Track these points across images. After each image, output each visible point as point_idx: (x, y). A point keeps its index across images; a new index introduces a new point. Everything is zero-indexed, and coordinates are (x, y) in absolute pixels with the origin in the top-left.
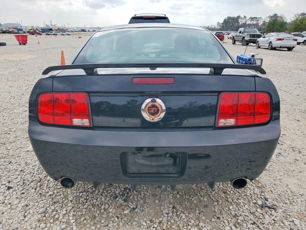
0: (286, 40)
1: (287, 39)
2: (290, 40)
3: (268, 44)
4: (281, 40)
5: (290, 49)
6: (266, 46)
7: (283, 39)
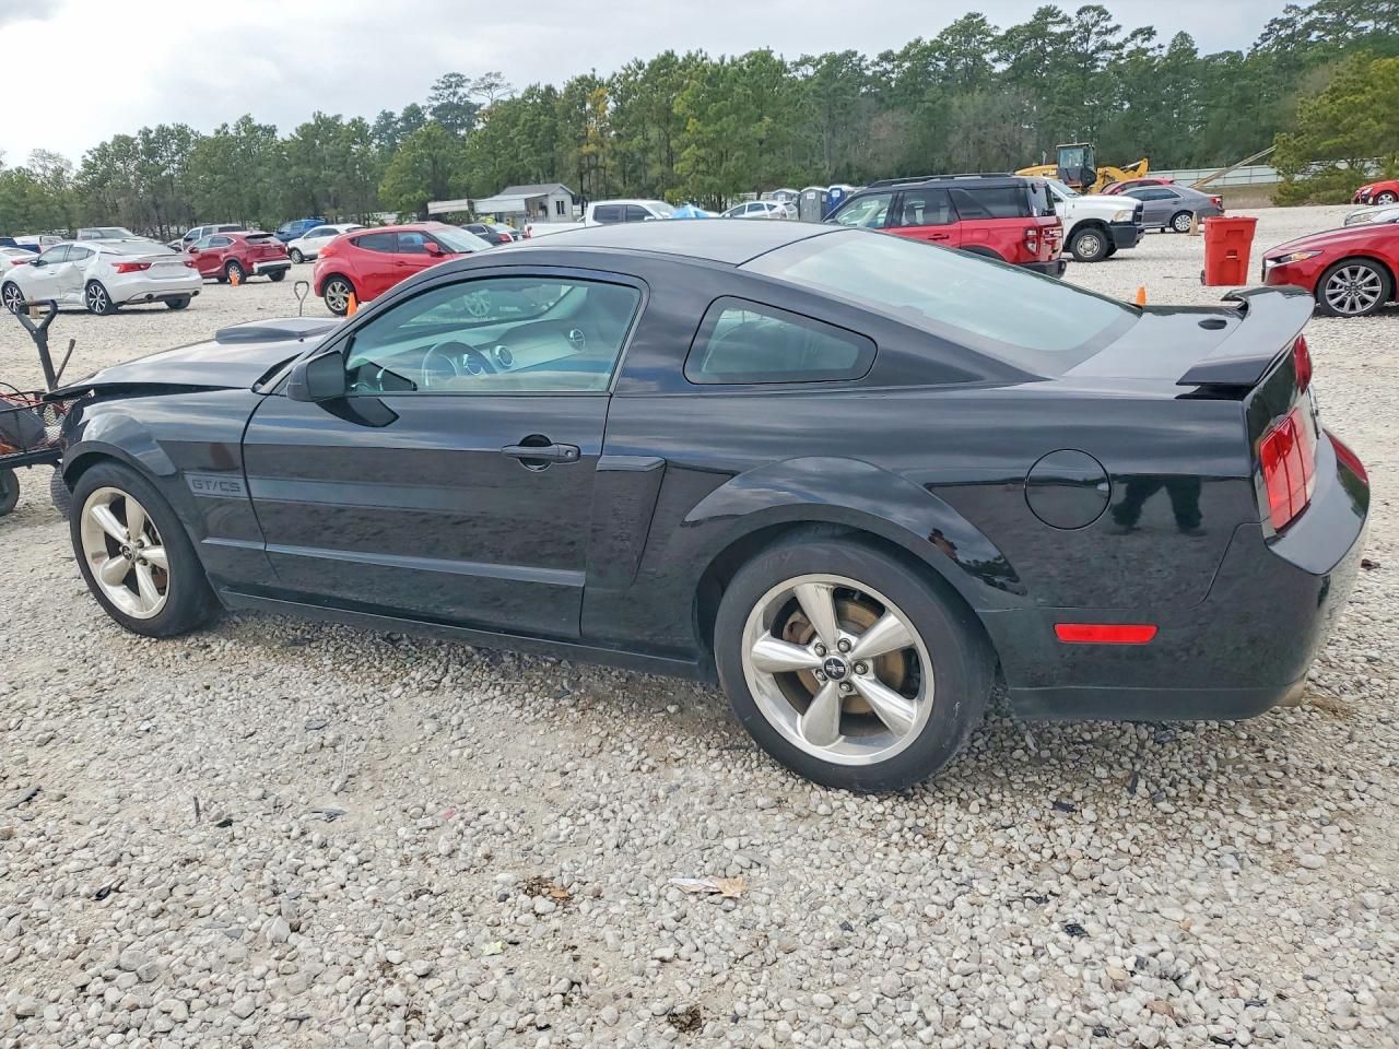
0: (159, 268)
1: (163, 265)
2: (172, 264)
3: (84, 293)
4: (141, 269)
5: (177, 302)
6: (77, 302)
7: (147, 266)
